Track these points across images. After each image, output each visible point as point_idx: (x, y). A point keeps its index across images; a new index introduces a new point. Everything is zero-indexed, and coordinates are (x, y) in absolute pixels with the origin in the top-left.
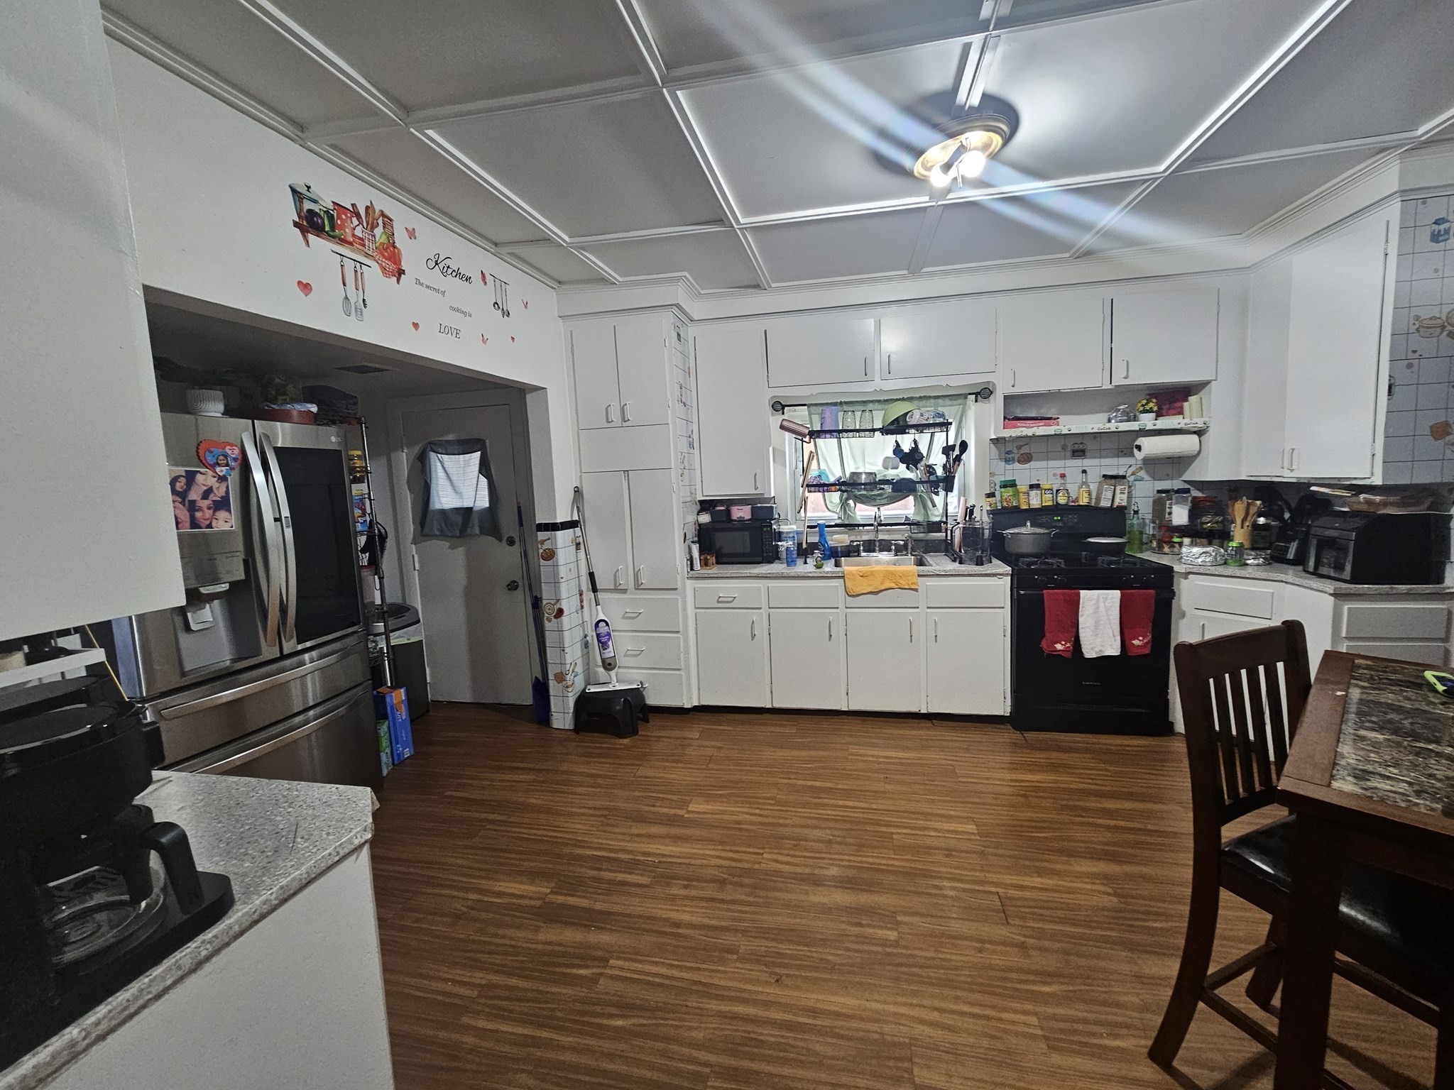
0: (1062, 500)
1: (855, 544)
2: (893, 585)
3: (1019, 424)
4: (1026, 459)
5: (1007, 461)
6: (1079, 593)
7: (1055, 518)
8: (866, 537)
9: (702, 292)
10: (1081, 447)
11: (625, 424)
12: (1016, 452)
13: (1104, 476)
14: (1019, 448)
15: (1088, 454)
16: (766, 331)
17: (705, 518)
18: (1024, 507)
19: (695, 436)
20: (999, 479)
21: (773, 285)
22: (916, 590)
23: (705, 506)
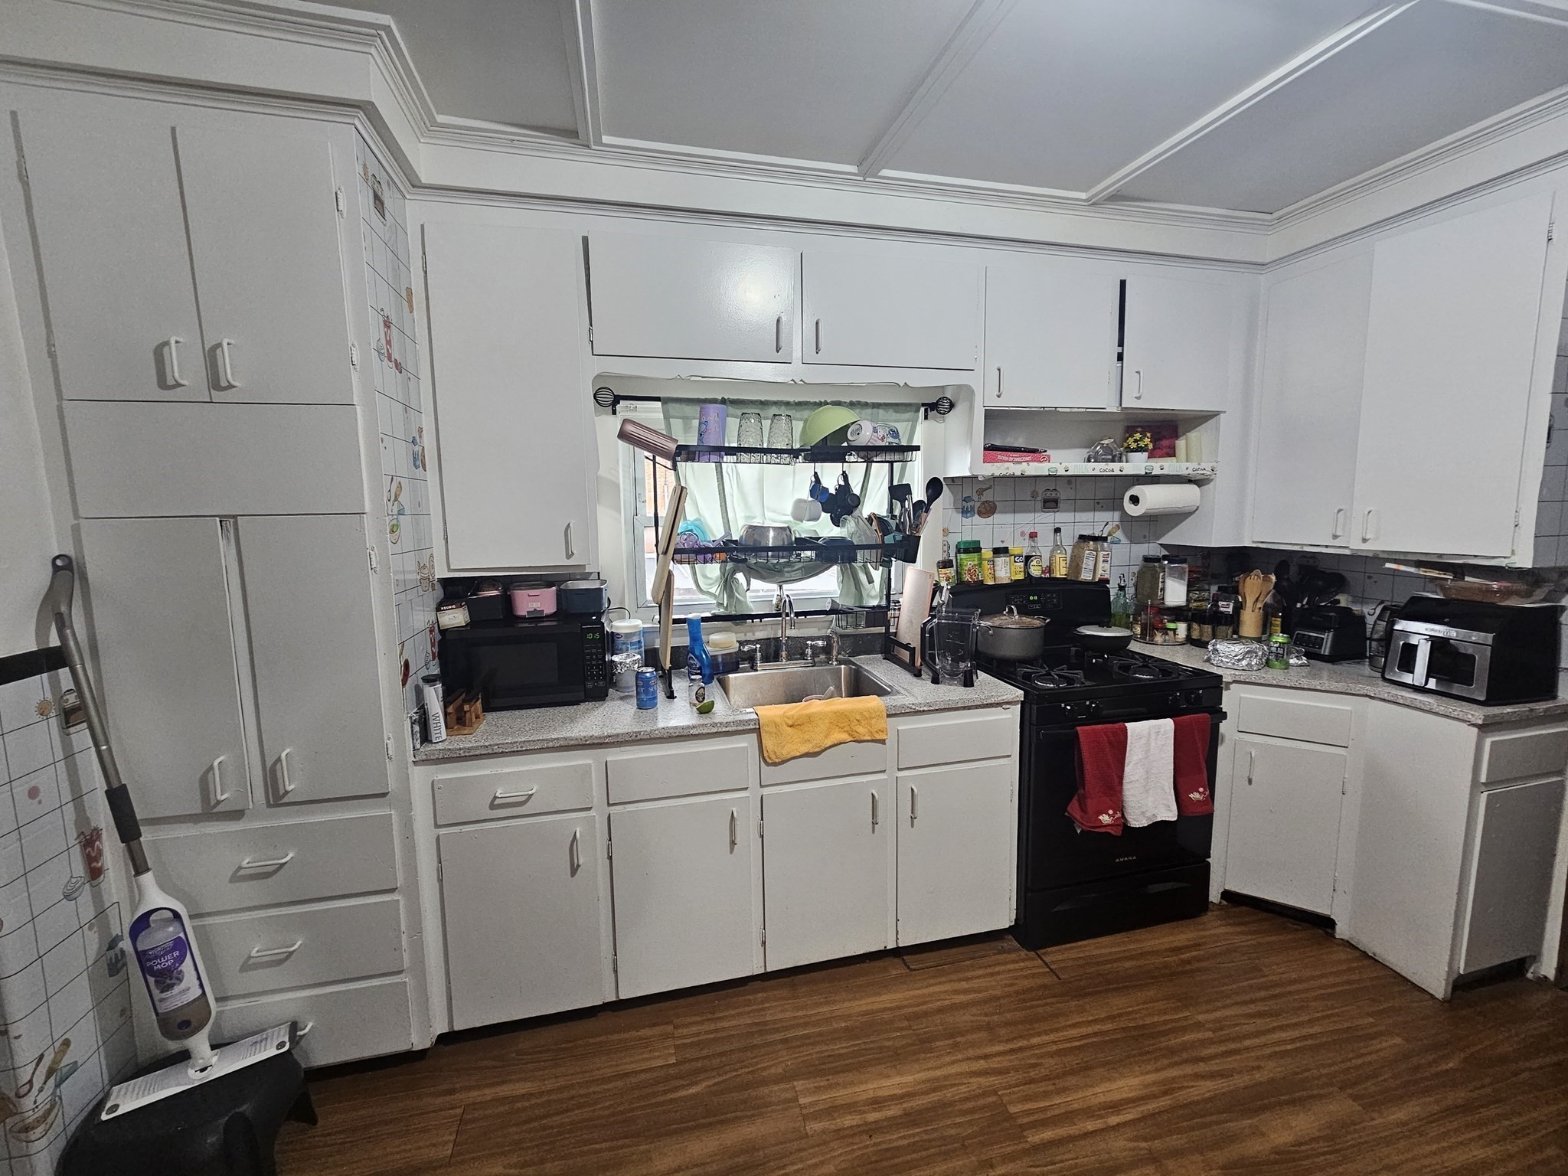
0: (1035, 571)
1: (746, 648)
2: (845, 737)
3: (999, 457)
4: (988, 510)
5: (965, 512)
6: (1125, 729)
7: (1031, 598)
8: (761, 635)
9: (440, 119)
10: (1054, 495)
11: (217, 396)
12: (976, 498)
13: (1082, 537)
14: (980, 492)
15: (1061, 505)
16: (585, 240)
17: (456, 617)
18: (990, 582)
19: (428, 441)
20: (954, 540)
21: (606, 139)
22: (883, 742)
23: (455, 590)
